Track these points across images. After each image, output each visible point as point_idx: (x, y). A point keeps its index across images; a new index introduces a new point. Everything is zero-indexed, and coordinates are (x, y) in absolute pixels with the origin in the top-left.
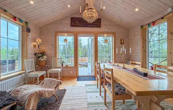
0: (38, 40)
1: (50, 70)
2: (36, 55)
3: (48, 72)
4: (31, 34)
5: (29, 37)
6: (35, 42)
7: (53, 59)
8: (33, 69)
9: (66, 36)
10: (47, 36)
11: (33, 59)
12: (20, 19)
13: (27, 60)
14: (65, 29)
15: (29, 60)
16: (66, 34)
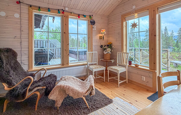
0: (102, 31)
1: (110, 67)
2: (102, 47)
3: (108, 69)
4: (96, 26)
5: (93, 29)
6: (100, 33)
7: (118, 53)
8: (96, 62)
9: (136, 17)
10: (113, 25)
11: (97, 52)
12: (83, 15)
13: (92, 52)
14: (134, 7)
15: (93, 52)
16: (136, 15)
